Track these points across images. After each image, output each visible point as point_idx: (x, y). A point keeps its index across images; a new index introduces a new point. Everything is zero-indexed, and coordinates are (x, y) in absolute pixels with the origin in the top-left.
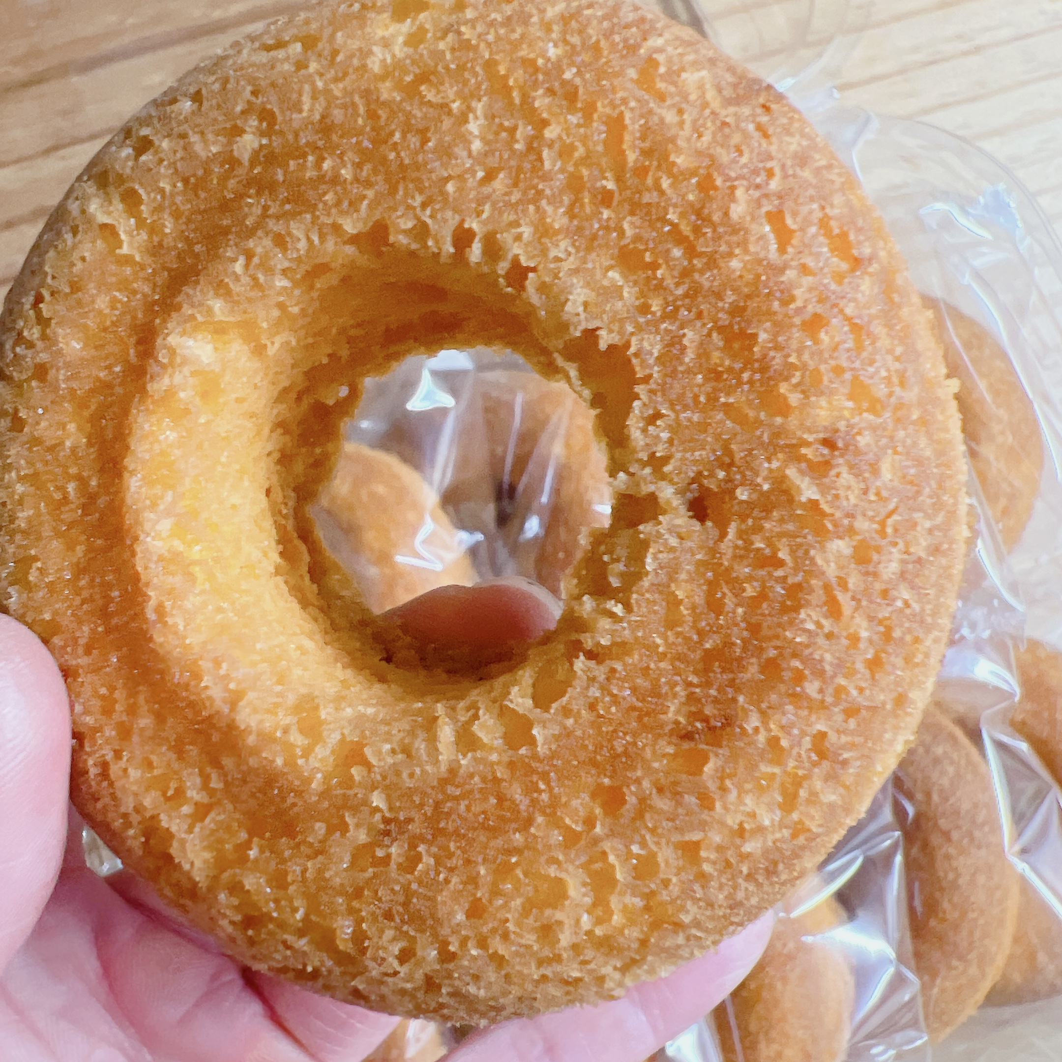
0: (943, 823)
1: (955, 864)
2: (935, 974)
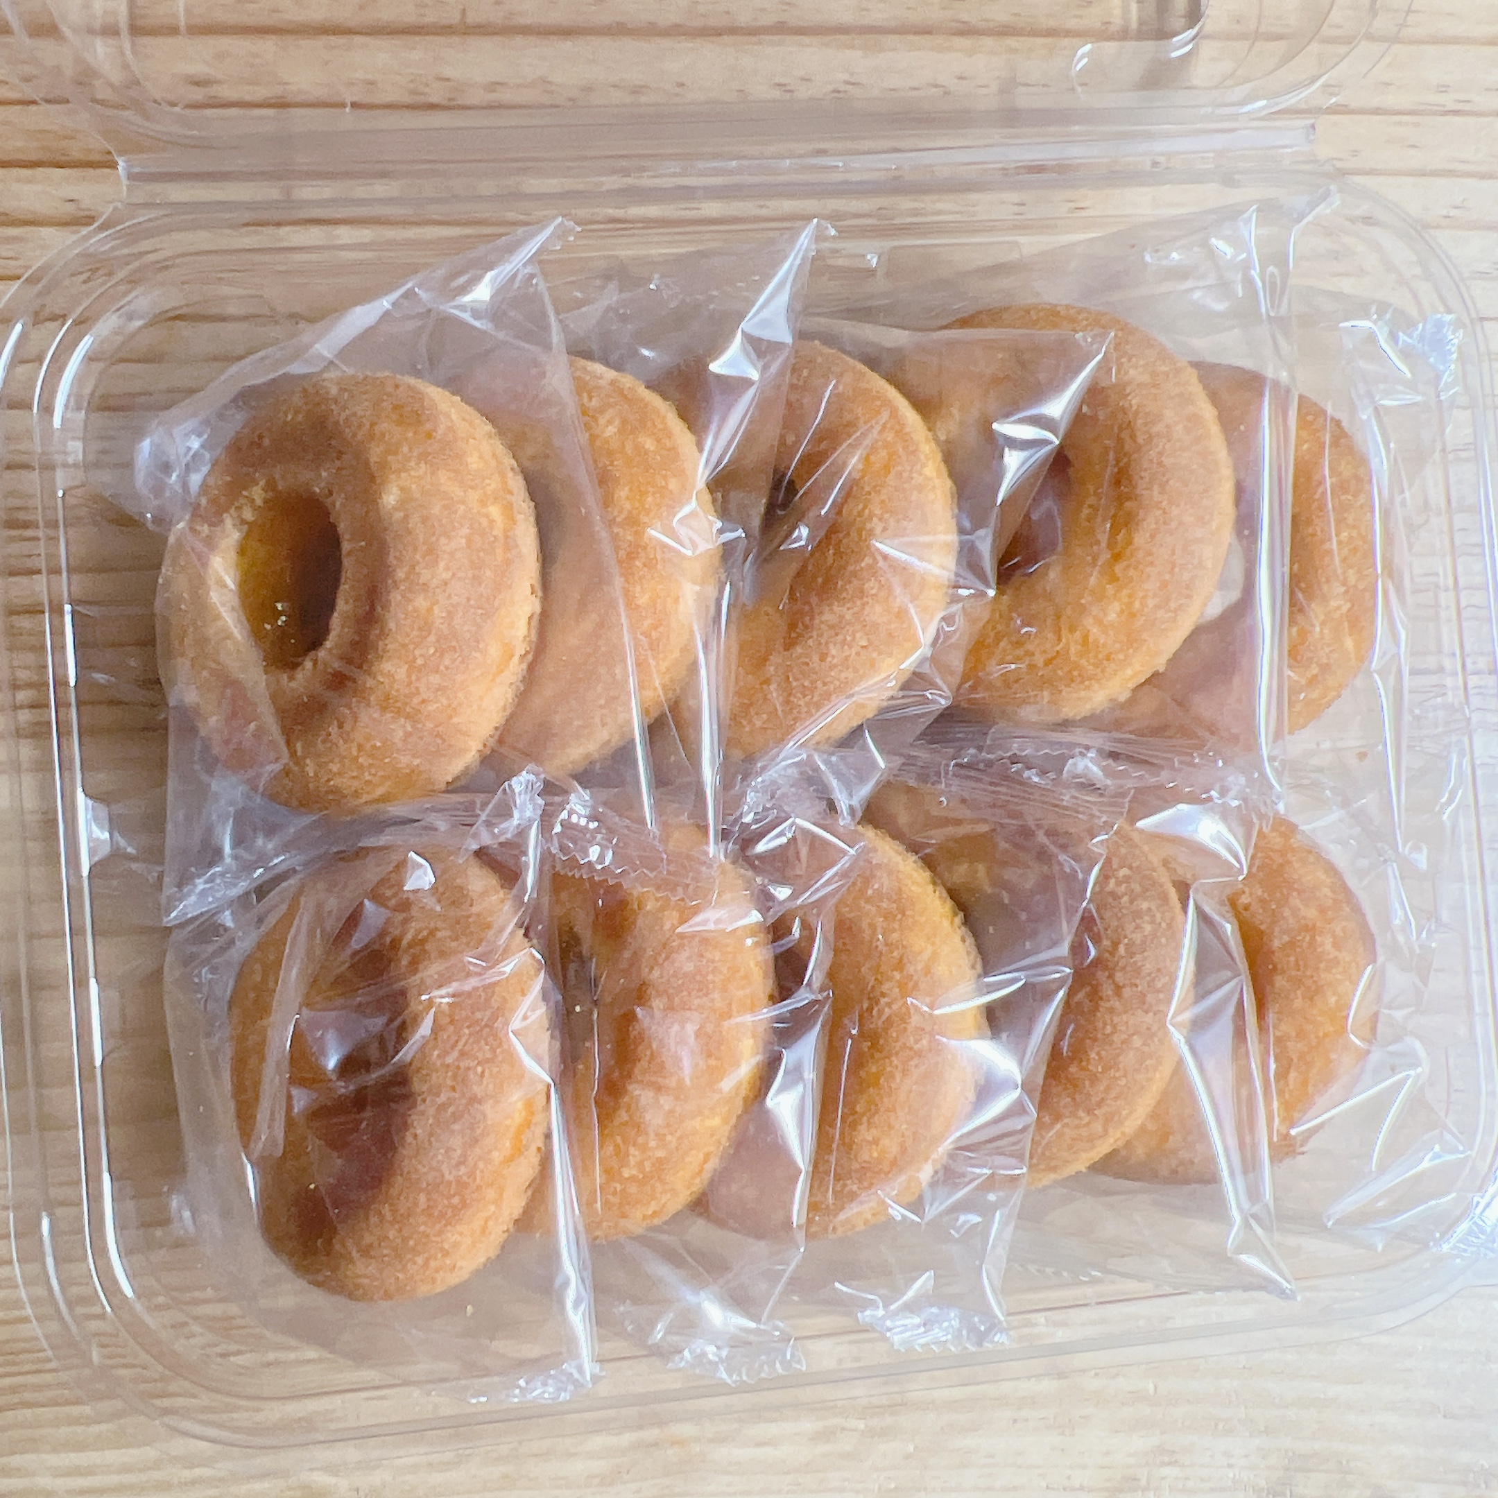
0: (1119, 977)
1: (1116, 1019)
2: (1057, 1118)
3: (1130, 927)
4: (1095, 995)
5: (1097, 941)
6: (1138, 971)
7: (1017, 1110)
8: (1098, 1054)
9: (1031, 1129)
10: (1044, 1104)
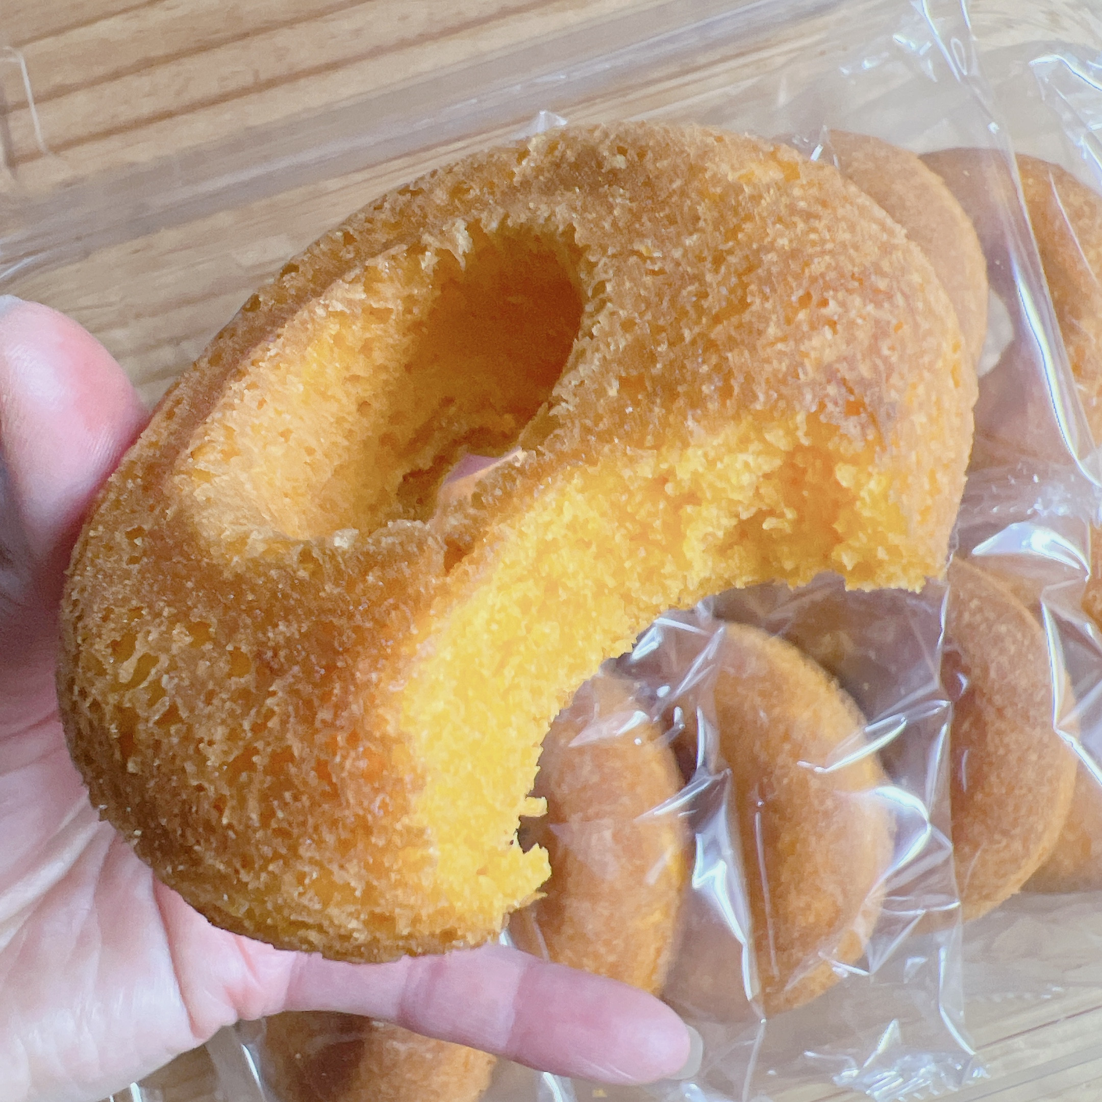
1: (1006, 740)
2: (976, 846)
3: (994, 653)
4: (979, 723)
5: (967, 672)
6: (1013, 689)
7: (932, 847)
8: (998, 776)
9: (952, 864)
10: (958, 835)
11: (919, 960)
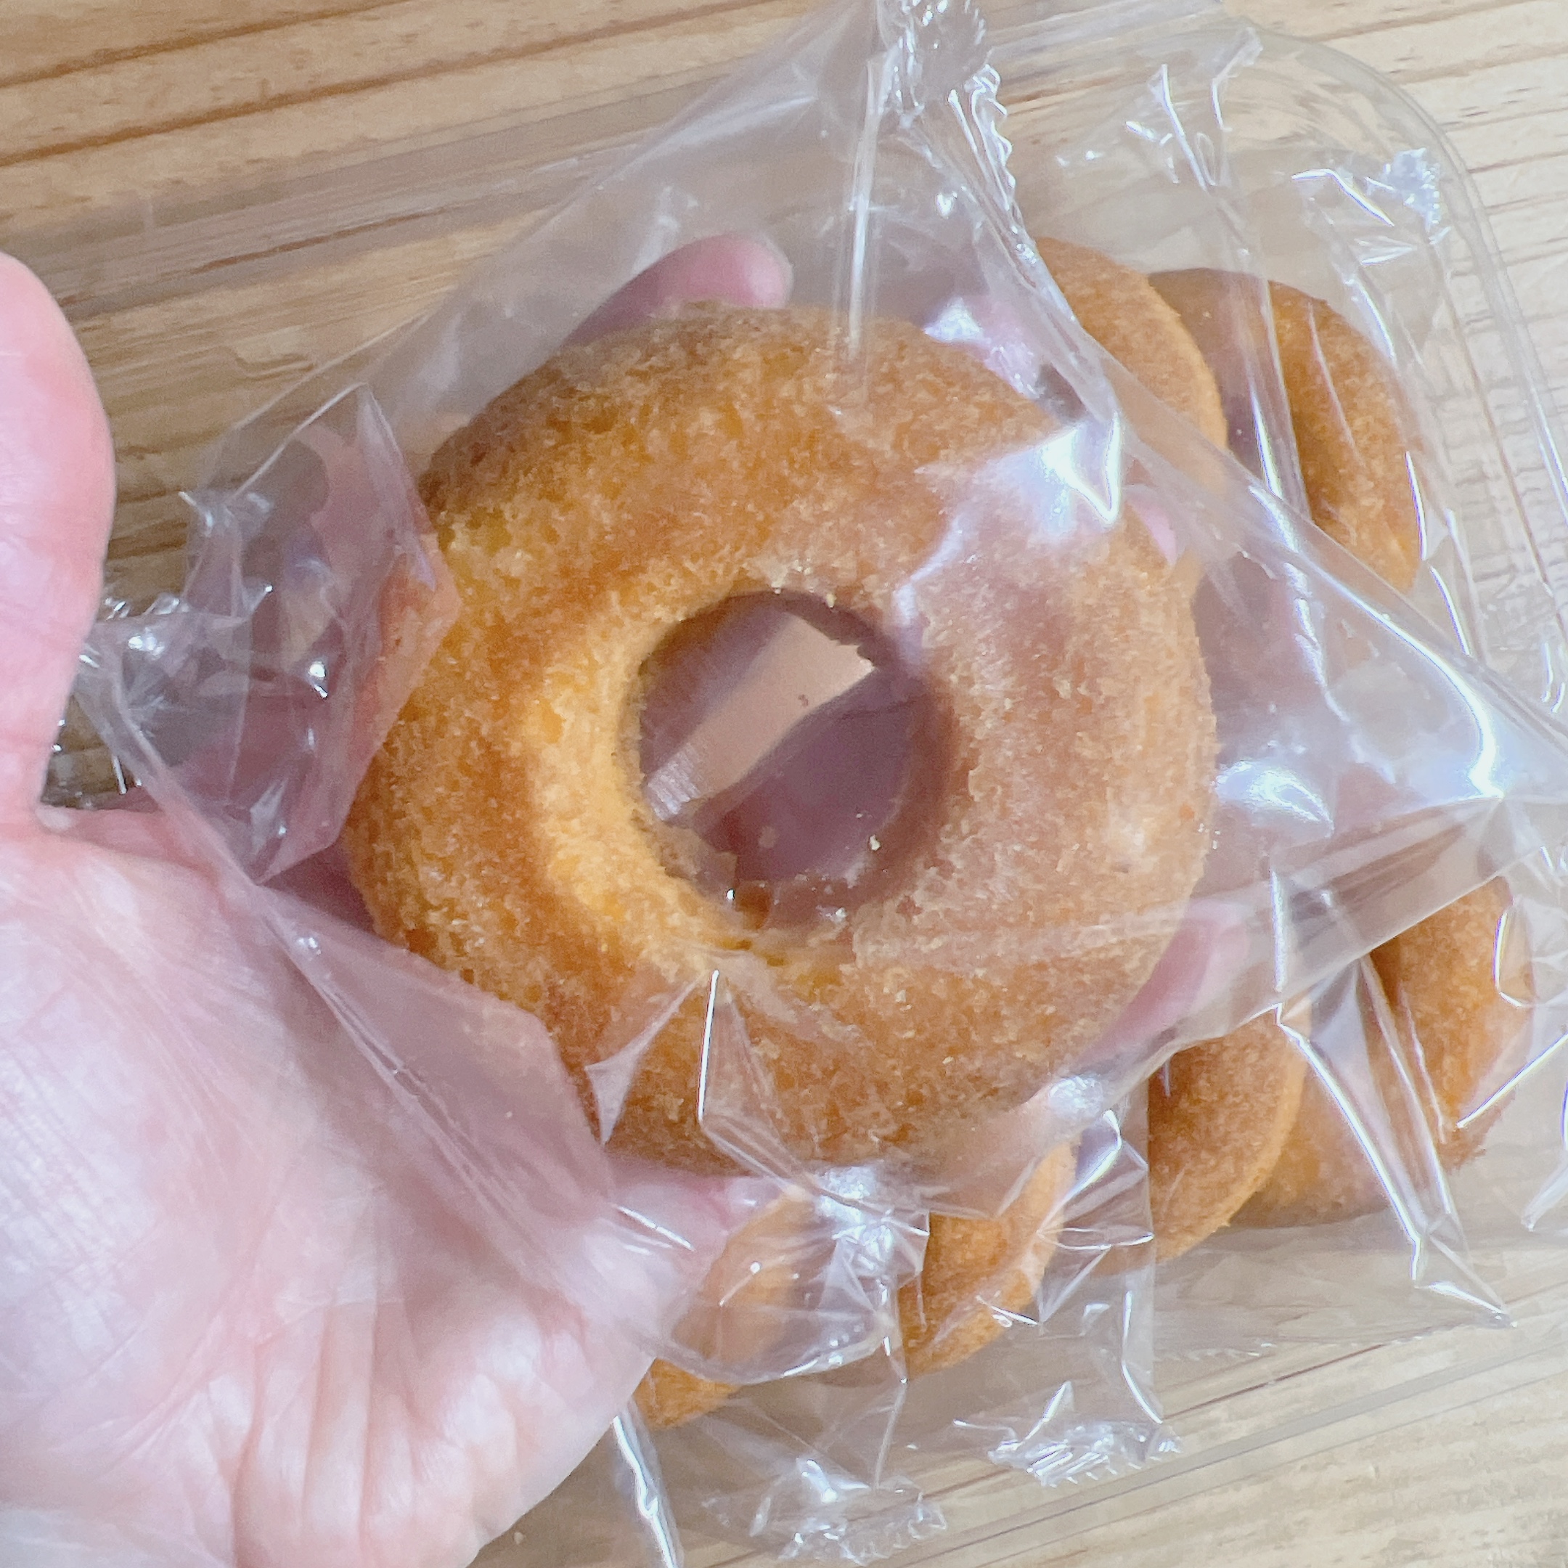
7: (1123, 1165)
11: (1099, 1307)
